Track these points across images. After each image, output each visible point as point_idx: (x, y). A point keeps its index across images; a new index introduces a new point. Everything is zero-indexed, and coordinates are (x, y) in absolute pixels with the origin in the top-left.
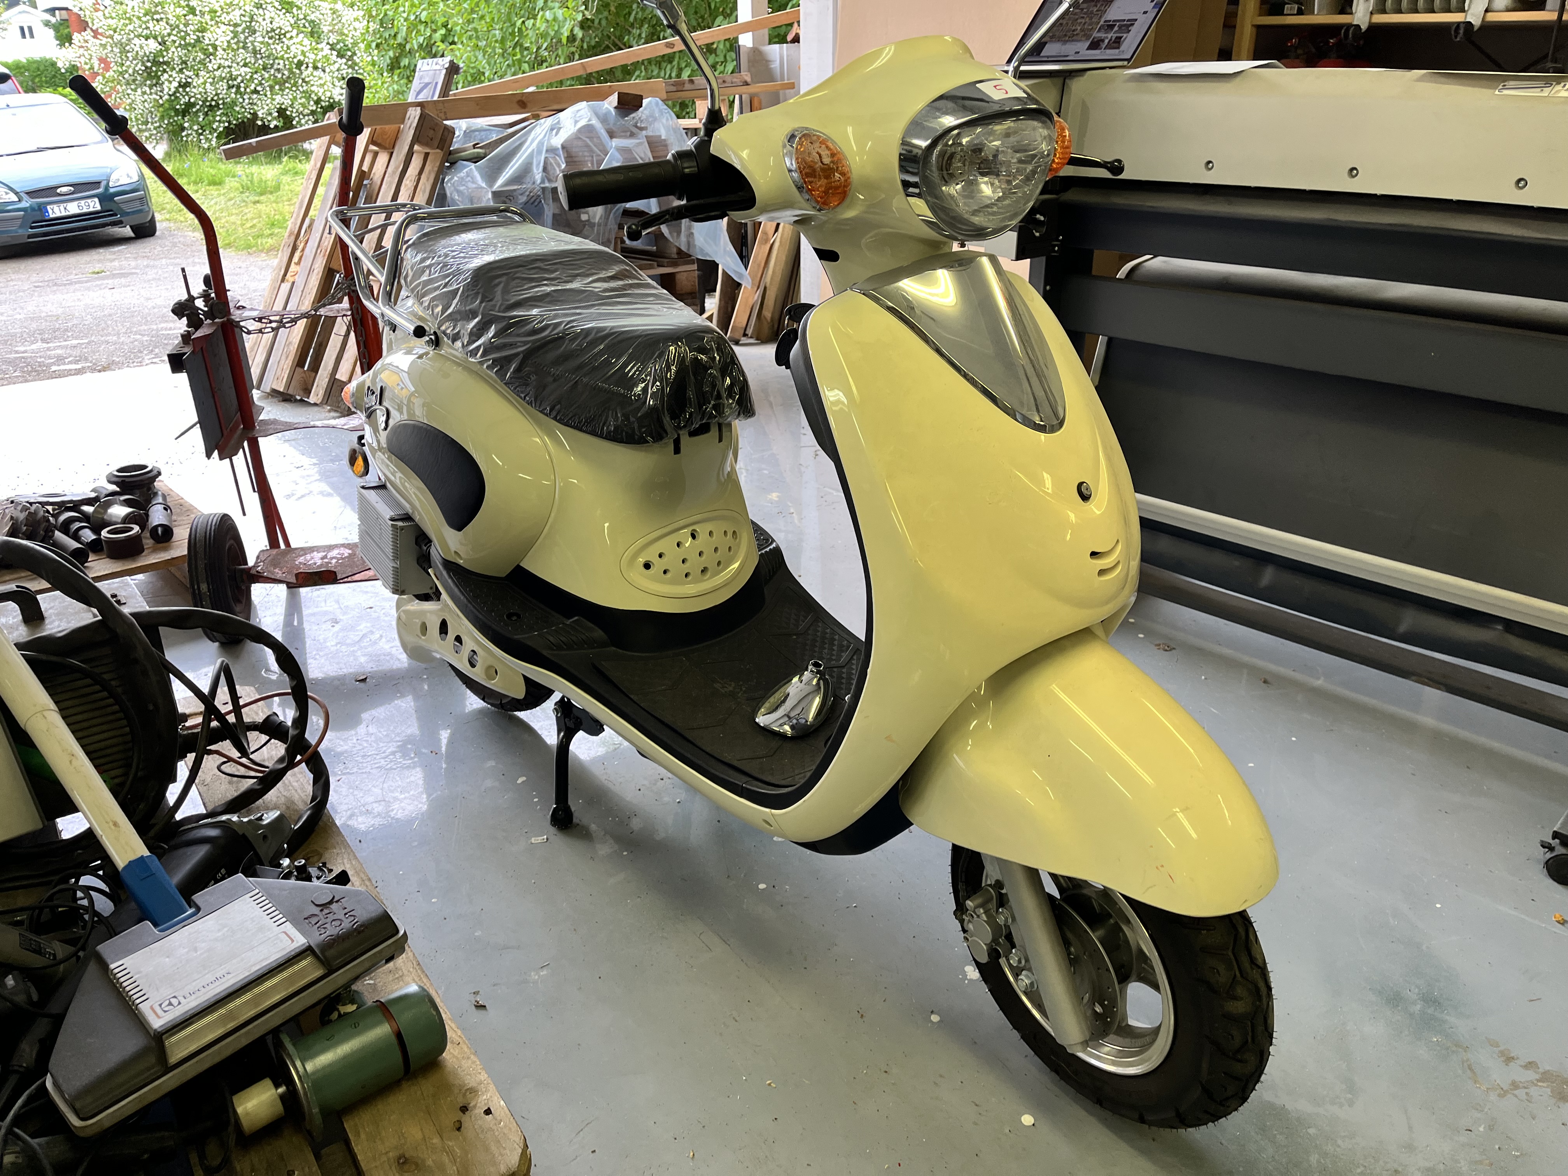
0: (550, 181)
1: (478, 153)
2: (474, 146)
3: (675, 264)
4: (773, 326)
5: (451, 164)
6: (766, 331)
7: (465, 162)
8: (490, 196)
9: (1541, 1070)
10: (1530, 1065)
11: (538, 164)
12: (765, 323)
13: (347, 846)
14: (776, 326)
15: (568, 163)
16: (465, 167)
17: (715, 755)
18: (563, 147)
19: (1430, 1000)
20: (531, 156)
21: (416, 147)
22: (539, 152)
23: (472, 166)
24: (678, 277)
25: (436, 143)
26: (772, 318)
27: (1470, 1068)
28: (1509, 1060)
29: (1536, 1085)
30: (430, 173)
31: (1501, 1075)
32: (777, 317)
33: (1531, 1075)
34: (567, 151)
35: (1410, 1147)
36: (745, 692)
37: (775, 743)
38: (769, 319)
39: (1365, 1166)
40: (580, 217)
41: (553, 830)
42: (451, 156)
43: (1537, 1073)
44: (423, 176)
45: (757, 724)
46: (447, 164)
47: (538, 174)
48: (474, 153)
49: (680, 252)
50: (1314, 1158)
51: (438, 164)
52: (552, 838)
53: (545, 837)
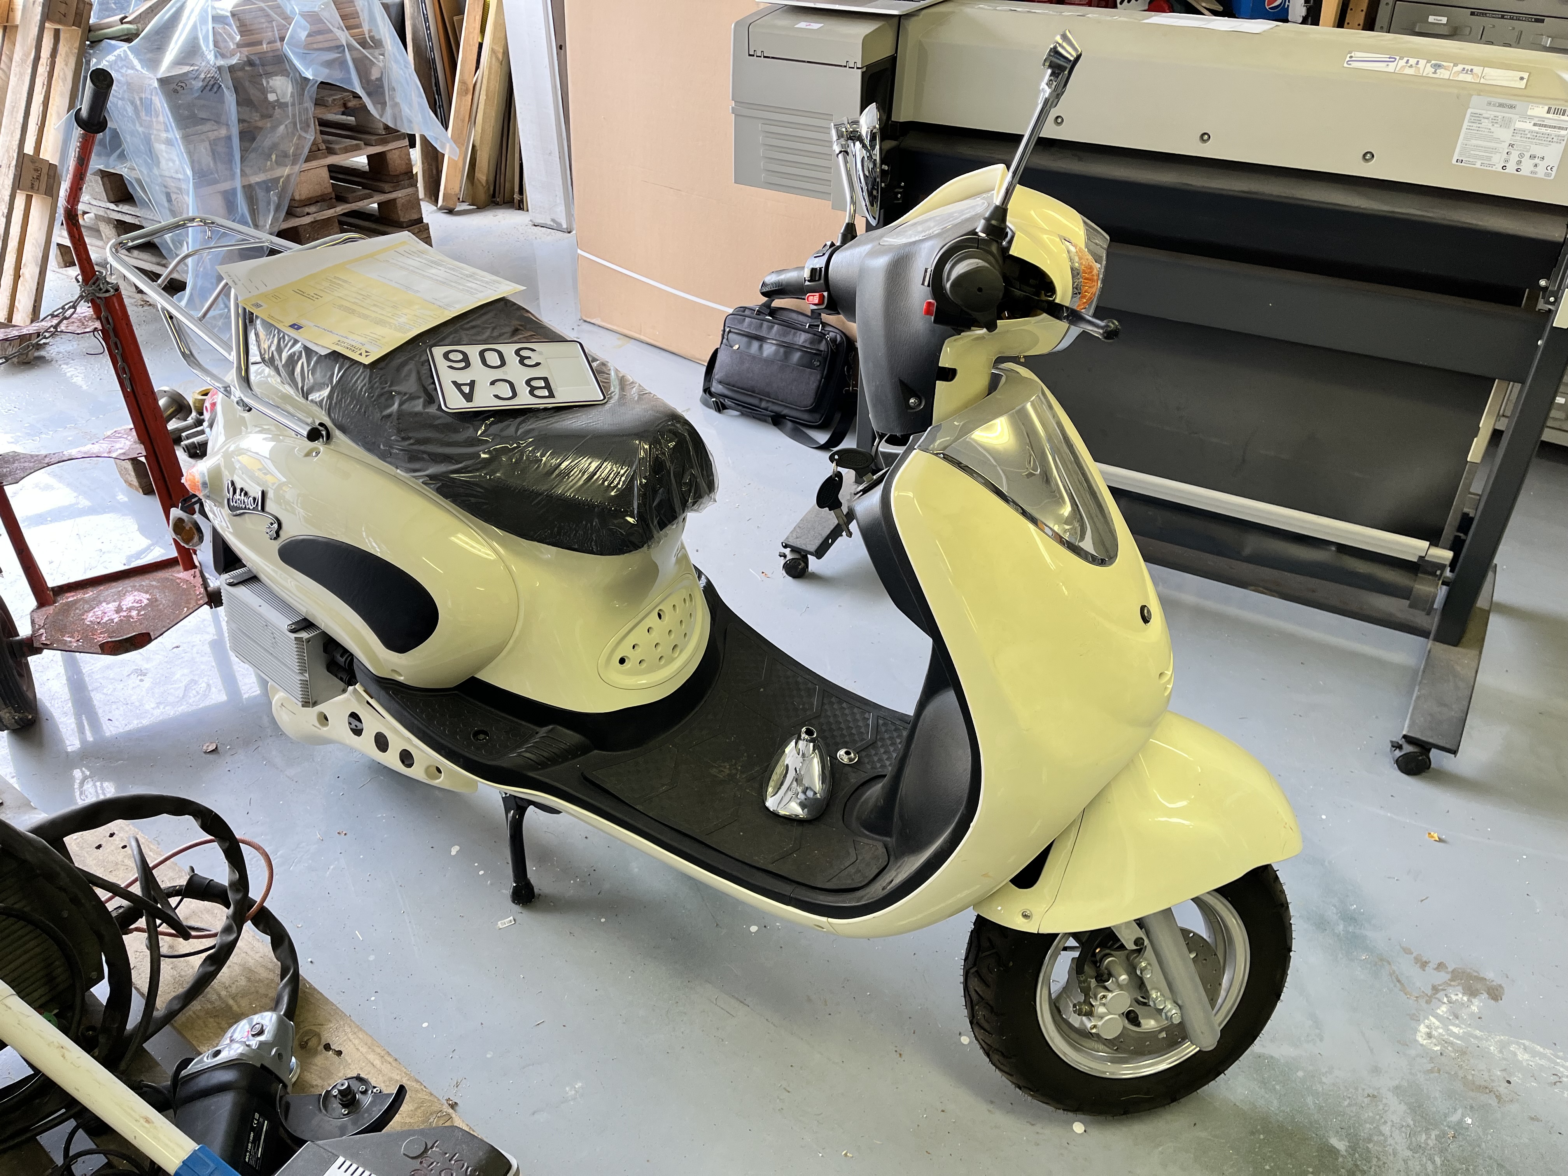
0: (223, 56)
1: (128, 29)
2: (122, 21)
3: (383, 142)
4: (489, 188)
5: (92, 42)
6: (482, 195)
7: (113, 42)
8: (156, 84)
9: (1450, 969)
10: (1440, 966)
11: (206, 38)
12: (481, 188)
13: (343, 1016)
14: (492, 188)
15: (242, 33)
16: (115, 48)
17: (746, 861)
18: (233, 15)
19: (1350, 918)
20: (194, 27)
21: (47, 25)
22: (203, 21)
23: (125, 46)
24: (389, 156)
25: (71, 18)
26: (487, 181)
27: (1399, 981)
28: (1424, 965)
29: (1450, 985)
30: (67, 55)
31: (1422, 981)
32: (492, 179)
33: (1443, 977)
34: (239, 20)
35: (1376, 1070)
36: (742, 772)
37: (797, 831)
38: (484, 182)
39: (1349, 1098)
40: (266, 98)
41: (517, 908)
42: (92, 34)
43: (1447, 973)
44: (58, 60)
45: (767, 809)
46: (88, 43)
47: (209, 54)
48: (123, 30)
49: (387, 127)
50: (1310, 1100)
51: (77, 44)
52: (519, 917)
53: (511, 918)
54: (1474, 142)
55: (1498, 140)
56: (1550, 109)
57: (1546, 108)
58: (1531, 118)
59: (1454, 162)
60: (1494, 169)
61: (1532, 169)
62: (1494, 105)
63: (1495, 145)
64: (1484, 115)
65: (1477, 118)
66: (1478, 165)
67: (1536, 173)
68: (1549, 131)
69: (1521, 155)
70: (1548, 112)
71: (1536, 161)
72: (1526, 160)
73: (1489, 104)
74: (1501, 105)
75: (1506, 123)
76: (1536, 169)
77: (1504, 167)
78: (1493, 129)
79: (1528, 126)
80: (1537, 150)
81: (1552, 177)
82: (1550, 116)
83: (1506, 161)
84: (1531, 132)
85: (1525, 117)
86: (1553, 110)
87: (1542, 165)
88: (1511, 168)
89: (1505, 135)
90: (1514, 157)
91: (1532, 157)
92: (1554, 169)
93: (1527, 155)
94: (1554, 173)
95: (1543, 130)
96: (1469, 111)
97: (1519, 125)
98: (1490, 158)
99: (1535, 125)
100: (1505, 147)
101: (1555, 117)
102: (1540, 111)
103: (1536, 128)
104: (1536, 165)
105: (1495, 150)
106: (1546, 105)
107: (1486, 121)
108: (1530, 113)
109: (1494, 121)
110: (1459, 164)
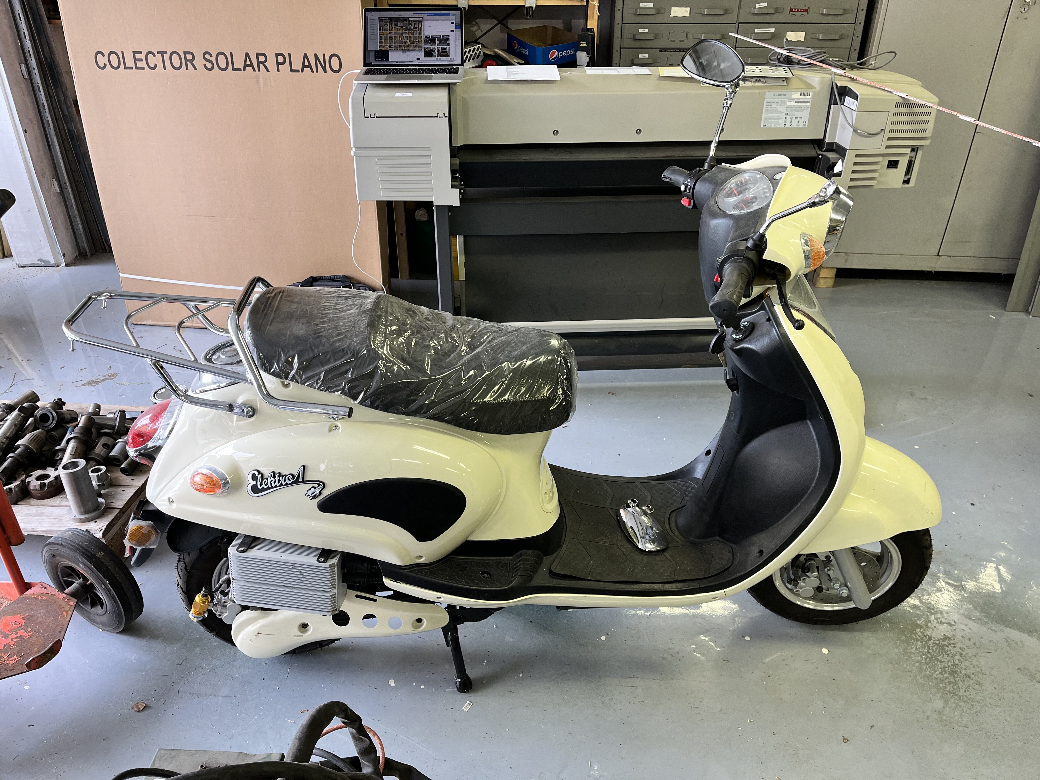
52: (472, 699)
53: (468, 702)
54: (769, 115)
55: (781, 113)
56: (801, 93)
57: (800, 93)
58: (794, 99)
59: (762, 126)
60: (780, 127)
61: (797, 124)
62: (776, 96)
63: (780, 115)
64: (773, 101)
65: (769, 103)
66: (773, 126)
67: (799, 125)
68: (802, 104)
69: (792, 118)
70: (801, 95)
71: (799, 119)
72: (794, 120)
73: (774, 95)
74: (779, 95)
75: (783, 103)
76: (799, 124)
77: (785, 125)
78: (777, 107)
79: (793, 103)
80: (798, 114)
81: (806, 126)
82: (802, 97)
83: (785, 122)
84: (794, 106)
85: (791, 99)
86: (802, 94)
87: (801, 121)
88: (788, 125)
89: (783, 109)
90: (789, 118)
91: (796, 118)
92: (807, 122)
93: (794, 117)
94: (807, 124)
95: (800, 104)
96: (765, 100)
97: (789, 104)
98: (778, 122)
99: (796, 102)
100: (783, 115)
101: (804, 97)
102: (797, 95)
103: (796, 104)
104: (799, 122)
105: (779, 118)
106: (799, 92)
107: (774, 104)
108: (793, 97)
109: (777, 103)
110: (764, 127)
